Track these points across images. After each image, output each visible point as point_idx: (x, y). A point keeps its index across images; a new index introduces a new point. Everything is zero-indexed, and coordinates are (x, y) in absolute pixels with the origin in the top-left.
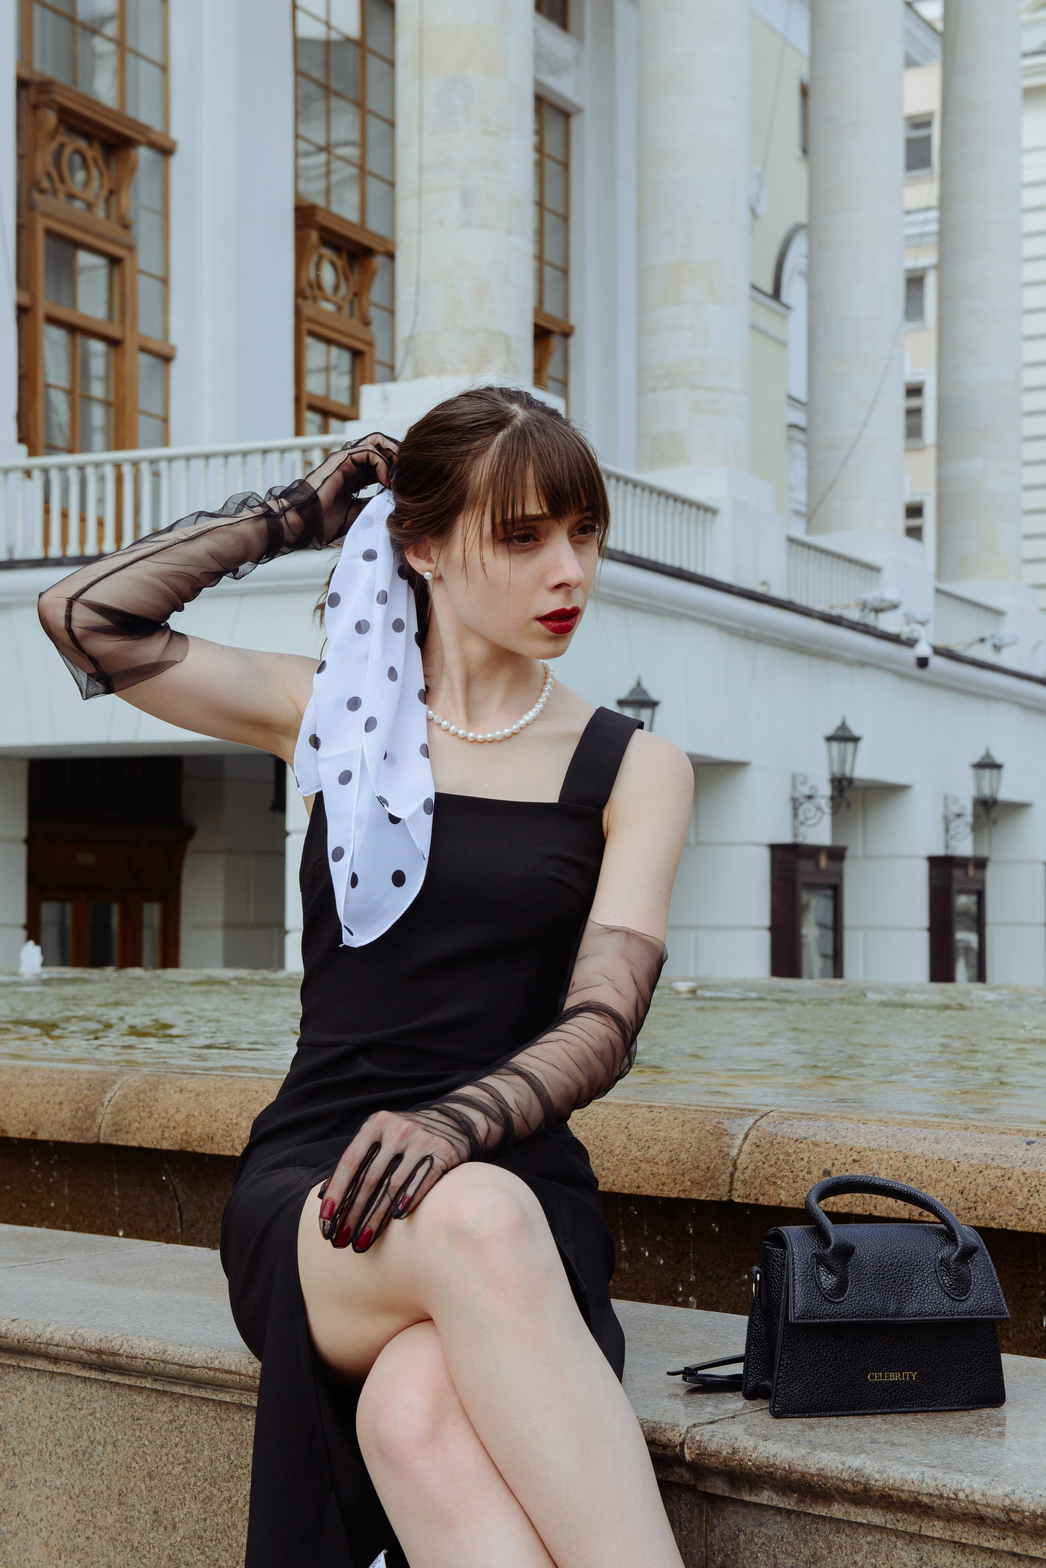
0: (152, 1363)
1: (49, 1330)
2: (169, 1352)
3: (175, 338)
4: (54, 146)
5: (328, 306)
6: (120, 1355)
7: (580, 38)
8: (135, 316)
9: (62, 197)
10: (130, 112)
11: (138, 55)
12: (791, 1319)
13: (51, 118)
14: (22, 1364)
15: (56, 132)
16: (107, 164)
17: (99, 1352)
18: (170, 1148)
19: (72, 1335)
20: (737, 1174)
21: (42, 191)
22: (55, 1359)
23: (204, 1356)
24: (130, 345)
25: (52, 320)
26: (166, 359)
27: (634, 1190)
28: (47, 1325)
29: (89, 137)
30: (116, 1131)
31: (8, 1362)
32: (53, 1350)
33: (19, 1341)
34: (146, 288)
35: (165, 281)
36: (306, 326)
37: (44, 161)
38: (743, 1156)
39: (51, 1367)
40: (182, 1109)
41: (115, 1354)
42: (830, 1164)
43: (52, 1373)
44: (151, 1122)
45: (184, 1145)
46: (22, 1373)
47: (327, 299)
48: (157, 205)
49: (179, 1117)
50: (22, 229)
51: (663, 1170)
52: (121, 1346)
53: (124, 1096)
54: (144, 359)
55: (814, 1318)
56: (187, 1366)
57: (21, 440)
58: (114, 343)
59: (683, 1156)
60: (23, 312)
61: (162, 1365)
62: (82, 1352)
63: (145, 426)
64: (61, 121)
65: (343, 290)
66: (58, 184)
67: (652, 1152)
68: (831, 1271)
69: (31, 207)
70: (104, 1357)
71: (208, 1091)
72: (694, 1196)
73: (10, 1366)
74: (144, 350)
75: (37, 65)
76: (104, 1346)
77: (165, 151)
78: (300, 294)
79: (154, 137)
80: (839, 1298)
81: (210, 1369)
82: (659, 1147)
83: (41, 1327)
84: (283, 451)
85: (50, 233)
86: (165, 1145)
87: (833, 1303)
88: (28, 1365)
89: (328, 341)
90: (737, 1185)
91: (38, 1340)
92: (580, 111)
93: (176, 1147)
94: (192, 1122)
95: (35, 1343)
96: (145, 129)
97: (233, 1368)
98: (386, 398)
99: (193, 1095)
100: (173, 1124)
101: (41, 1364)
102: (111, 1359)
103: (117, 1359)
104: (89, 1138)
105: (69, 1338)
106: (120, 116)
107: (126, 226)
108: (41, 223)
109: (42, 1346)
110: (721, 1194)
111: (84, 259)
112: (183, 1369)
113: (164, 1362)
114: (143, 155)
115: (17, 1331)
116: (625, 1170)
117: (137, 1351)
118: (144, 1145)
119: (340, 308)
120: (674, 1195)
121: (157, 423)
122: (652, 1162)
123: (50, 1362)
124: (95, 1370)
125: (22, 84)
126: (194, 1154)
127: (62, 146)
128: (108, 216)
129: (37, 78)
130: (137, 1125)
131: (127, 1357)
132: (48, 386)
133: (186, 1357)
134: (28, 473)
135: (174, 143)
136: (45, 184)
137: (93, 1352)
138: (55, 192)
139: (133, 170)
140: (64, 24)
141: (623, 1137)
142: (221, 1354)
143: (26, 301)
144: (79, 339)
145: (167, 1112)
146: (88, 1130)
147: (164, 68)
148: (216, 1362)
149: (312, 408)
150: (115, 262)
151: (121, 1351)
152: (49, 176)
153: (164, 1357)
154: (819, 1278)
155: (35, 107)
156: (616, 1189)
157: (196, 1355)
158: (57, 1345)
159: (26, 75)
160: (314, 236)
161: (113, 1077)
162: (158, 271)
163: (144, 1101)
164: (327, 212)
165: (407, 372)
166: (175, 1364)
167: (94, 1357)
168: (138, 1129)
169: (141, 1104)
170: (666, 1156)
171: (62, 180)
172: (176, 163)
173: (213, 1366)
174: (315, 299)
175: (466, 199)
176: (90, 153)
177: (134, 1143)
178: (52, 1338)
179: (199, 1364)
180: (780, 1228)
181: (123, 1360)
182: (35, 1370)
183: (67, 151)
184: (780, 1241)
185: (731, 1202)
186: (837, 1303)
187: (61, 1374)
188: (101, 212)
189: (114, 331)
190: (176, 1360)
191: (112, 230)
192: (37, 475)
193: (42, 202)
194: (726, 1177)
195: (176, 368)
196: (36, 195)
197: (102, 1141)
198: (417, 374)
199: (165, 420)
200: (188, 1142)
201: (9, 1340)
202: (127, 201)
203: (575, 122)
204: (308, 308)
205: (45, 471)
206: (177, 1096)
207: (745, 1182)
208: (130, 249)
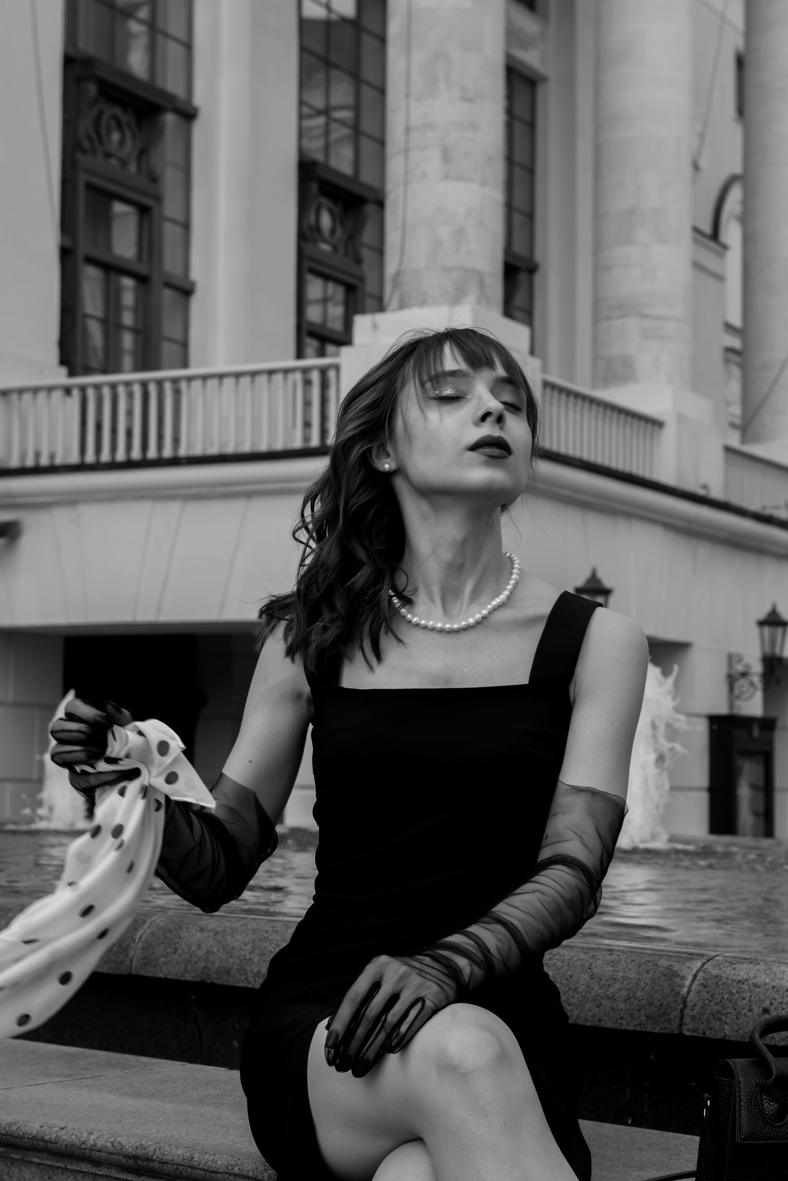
0: (181, 1168)
1: (93, 1137)
2: (196, 1159)
3: (195, 274)
4: (94, 113)
5: (325, 247)
6: (153, 1161)
7: (545, 18)
8: (160, 256)
9: (100, 156)
10: (159, 83)
11: (167, 35)
12: (738, 1140)
13: (92, 89)
14: (69, 1167)
15: (96, 101)
16: (140, 128)
17: (135, 1158)
18: (192, 979)
19: (112, 1143)
20: (687, 1011)
21: (84, 151)
22: (97, 1163)
23: (226, 1163)
24: (156, 281)
25: (90, 261)
26: (187, 293)
27: (596, 1023)
28: (91, 1133)
29: (125, 105)
30: (146, 964)
31: (57, 1165)
32: (95, 1155)
33: (66, 1146)
34: (170, 233)
35: (186, 226)
36: (307, 264)
37: (85, 125)
38: (692, 995)
39: (94, 1170)
40: (203, 946)
41: (149, 1160)
42: (768, 1003)
43: (95, 1175)
44: (176, 957)
45: (204, 977)
46: (68, 1174)
47: (325, 241)
48: (181, 162)
49: (200, 953)
50: (67, 183)
51: (622, 1006)
52: (154, 1152)
53: (153, 934)
54: (169, 294)
55: (758, 1140)
56: (211, 1172)
57: (62, 363)
58: (142, 280)
59: (639, 994)
60: (66, 253)
61: (189, 1170)
62: (120, 1158)
63: (168, 350)
64: (100, 92)
65: (339, 233)
66: (97, 145)
67: (611, 990)
68: (773, 1099)
69: (75, 165)
70: (139, 1162)
71: (225, 931)
72: (649, 1029)
73: (58, 1168)
74: (168, 285)
75: (82, 44)
76: (140, 1152)
77: (189, 116)
78: (302, 237)
79: (179, 104)
80: (780, 1122)
81: (231, 1174)
82: (618, 985)
83: (85, 1135)
84: (286, 371)
85: (89, 187)
86: (188, 977)
87: (774, 1126)
88: (74, 1168)
89: (326, 277)
90: (687, 1020)
91: (83, 1146)
92: (544, 79)
93: (197, 979)
94: (212, 957)
95: (80, 1148)
96: (171, 98)
97: (251, 1174)
98: (375, 327)
99: (212, 934)
100: (195, 959)
101: (85, 1167)
102: (145, 1163)
103: (151, 1164)
104: (122, 970)
105: (109, 1145)
106: (150, 86)
107: (154, 179)
108: (82, 178)
109: (86, 1151)
110: (673, 1027)
111: (119, 207)
112: (208, 1174)
113: (192, 1167)
114: (170, 119)
115: (64, 1137)
116: (588, 1006)
117: (169, 1158)
118: (170, 977)
119: (335, 249)
120: (631, 1028)
121: (177, 348)
122: (612, 998)
123: (93, 1165)
124: (132, 1173)
125: (68, 61)
126: (213, 985)
127: (101, 113)
128: (139, 171)
129: (81, 56)
130: (163, 959)
131: (159, 1162)
132: (86, 316)
133: (210, 1163)
134: (68, 391)
135: (197, 109)
136: (86, 144)
137: (130, 1157)
138: (94, 151)
139: (160, 133)
140: (105, 10)
141: (586, 977)
142: (240, 1161)
143: (68, 244)
144: (113, 277)
145: (190, 949)
146: (122, 962)
147: (189, 46)
148: (236, 1169)
149: (312, 334)
150: (144, 211)
151: (155, 1157)
152: (90, 138)
153: (191, 1163)
154: (763, 1105)
155: (79, 80)
156: (580, 1022)
157: (219, 1162)
158: (99, 1151)
159: (72, 53)
160: (314, 187)
161: (143, 917)
162: (180, 218)
163: (170, 939)
164: (326, 166)
165: (394, 304)
166: (201, 1169)
167: (131, 1162)
168: (165, 963)
169: (167, 941)
170: (624, 994)
171: (100, 141)
172: (198, 126)
173: (233, 1172)
174: (314, 241)
175: (446, 156)
176: (124, 118)
177: (161, 975)
178: (95, 1145)
179: (221, 1170)
180: (728, 1060)
181: (156, 1165)
182: (80, 1172)
183: (105, 117)
184: (729, 1072)
185: (681, 1034)
186: (779, 1127)
187: (102, 1176)
188: (133, 168)
189: (142, 269)
190: (201, 1166)
191: (143, 184)
192: (76, 393)
193: (84, 160)
194: (677, 1013)
195: (196, 301)
196: (79, 154)
197: (134, 973)
198: (403, 305)
199: (185, 345)
200: (208, 975)
201: (59, 1145)
202: (155, 159)
203: (541, 90)
204: (308, 249)
205: (83, 389)
206: (198, 935)
207: (693, 1018)
208: (159, 199)
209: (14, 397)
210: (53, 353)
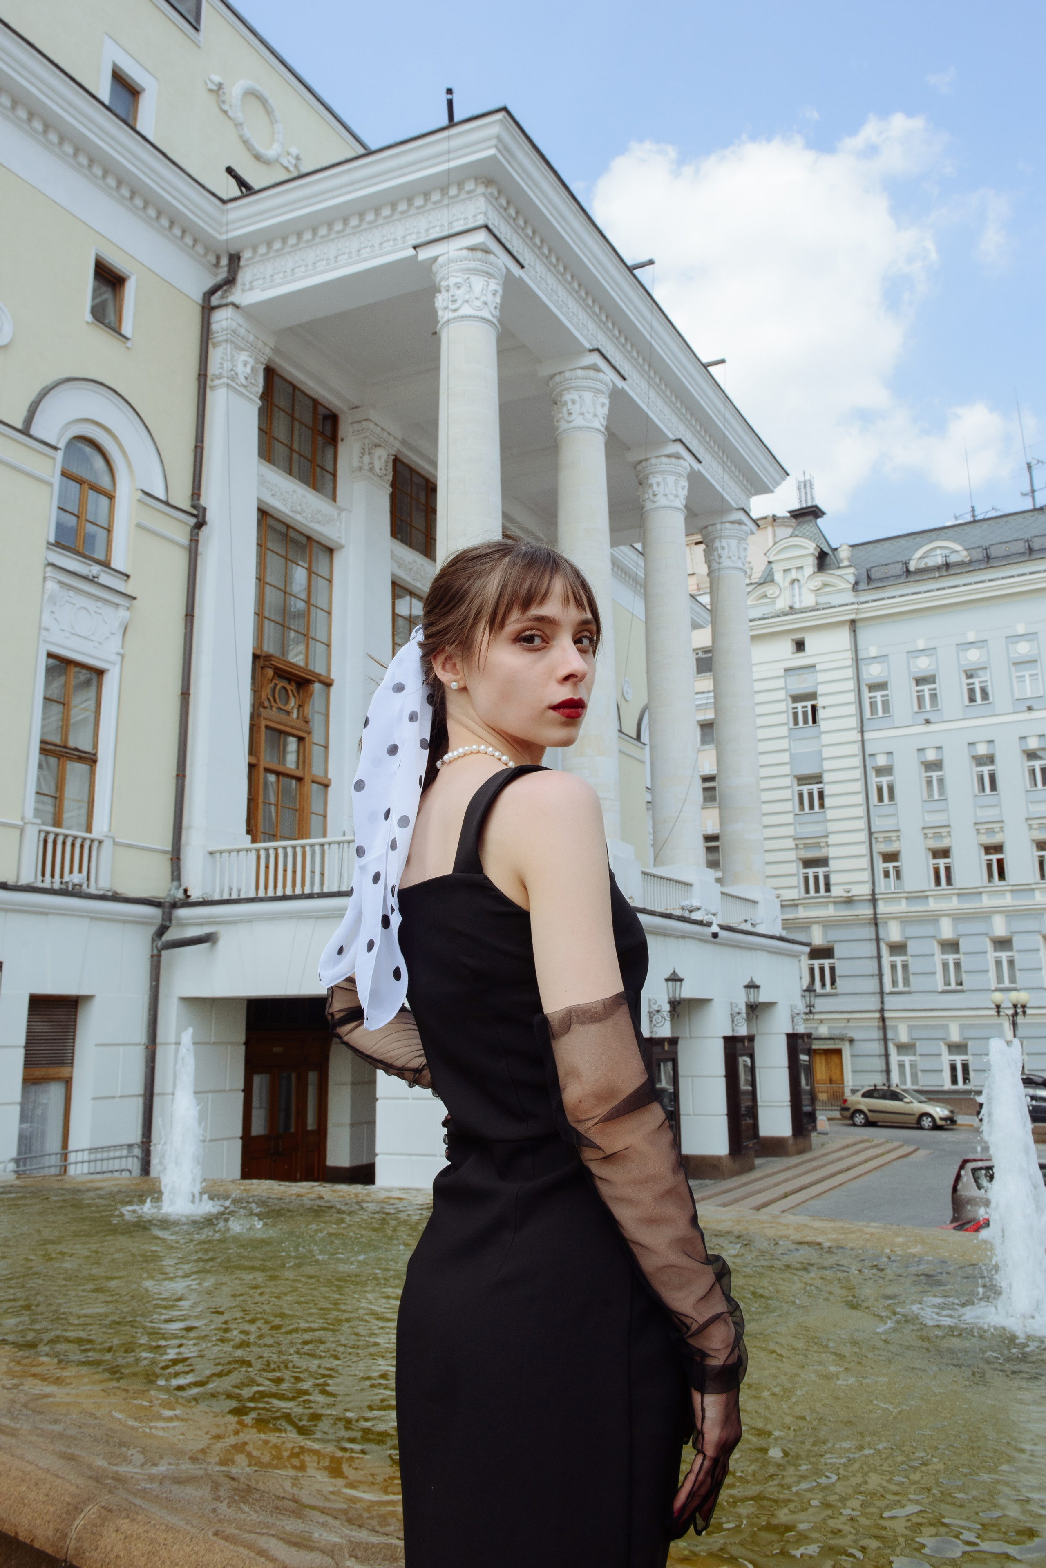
3: (330, 775)
4: (272, 685)
8: (310, 766)
9: (275, 709)
10: (311, 667)
11: (316, 640)
13: (270, 672)
15: (273, 678)
16: (298, 693)
21: (265, 708)
24: (307, 779)
25: (268, 770)
26: (326, 786)
29: (289, 681)
34: (317, 751)
35: (326, 747)
37: (266, 693)
48: (323, 711)
50: (252, 727)
54: (315, 786)
57: (248, 832)
58: (300, 779)
60: (252, 767)
63: (316, 819)
64: (275, 673)
66: (273, 704)
69: (259, 716)
74: (315, 781)
75: (265, 648)
77: (328, 684)
79: (321, 678)
85: (267, 727)
96: (317, 676)
106: (305, 670)
107: (307, 722)
108: (264, 723)
114: (317, 687)
121: (321, 819)
125: (255, 657)
127: (276, 685)
128: (298, 718)
129: (264, 654)
132: (264, 803)
135: (333, 680)
136: (266, 704)
138: (271, 707)
139: (311, 695)
140: (280, 627)
143: (254, 761)
144: (283, 779)
147: (328, 646)
150: (301, 739)
152: (269, 700)
155: (262, 668)
159: (258, 652)
162: (323, 743)
171: (275, 701)
172: (333, 690)
176: (289, 687)
183: (278, 687)
188: (295, 715)
189: (299, 774)
191: (300, 724)
193: (265, 713)
195: (331, 790)
196: (262, 709)
199: (325, 817)
202: (308, 710)
205: (258, 850)
208: (309, 733)
209: (218, 855)
210: (243, 827)
